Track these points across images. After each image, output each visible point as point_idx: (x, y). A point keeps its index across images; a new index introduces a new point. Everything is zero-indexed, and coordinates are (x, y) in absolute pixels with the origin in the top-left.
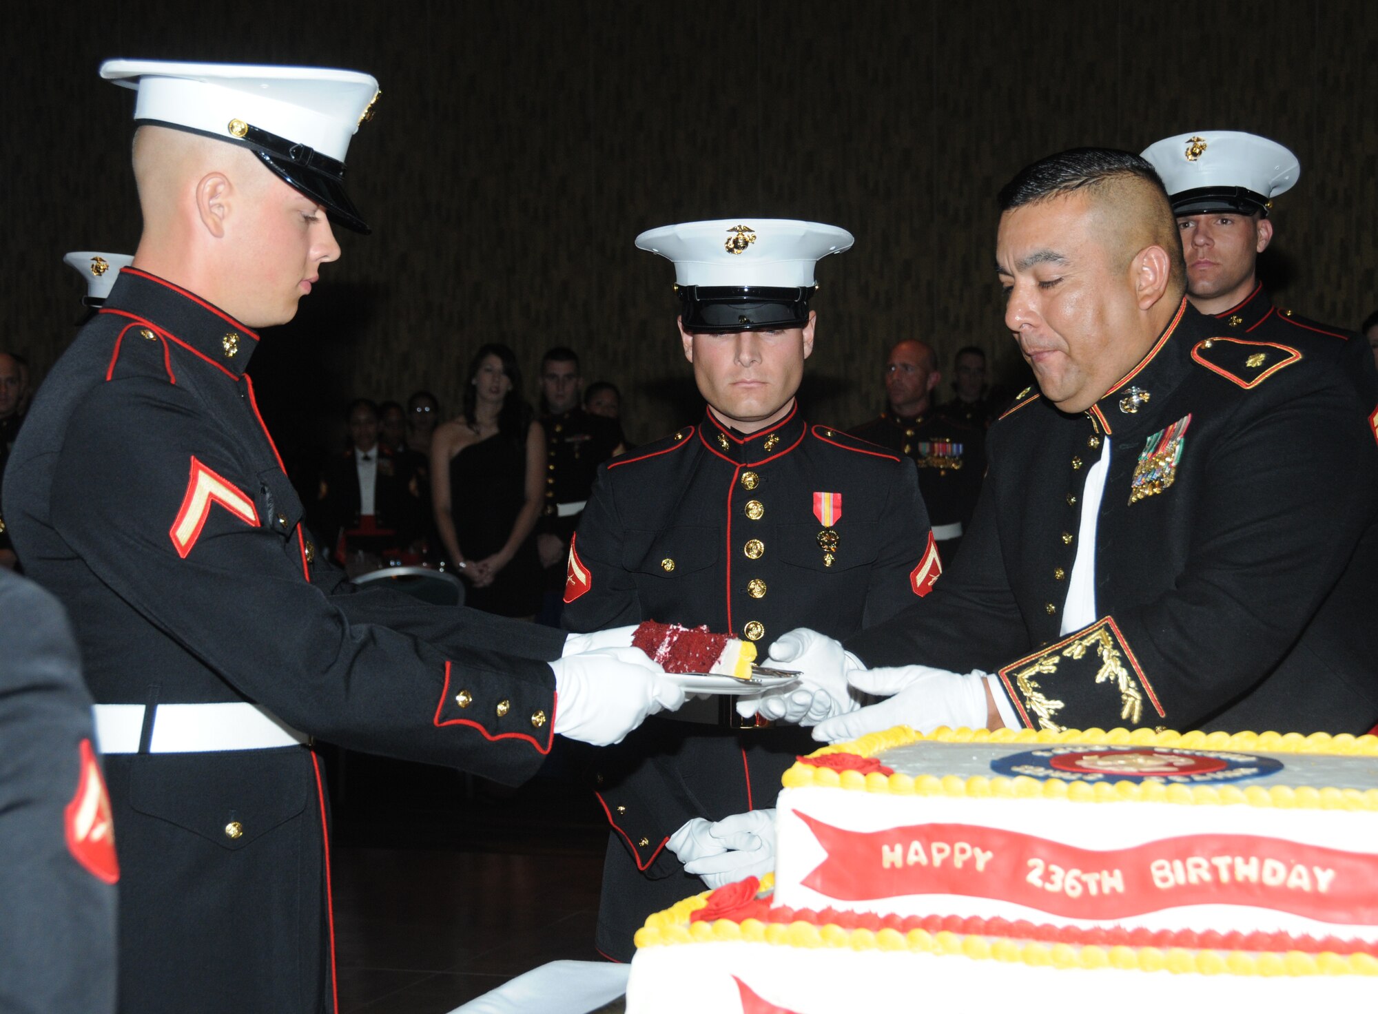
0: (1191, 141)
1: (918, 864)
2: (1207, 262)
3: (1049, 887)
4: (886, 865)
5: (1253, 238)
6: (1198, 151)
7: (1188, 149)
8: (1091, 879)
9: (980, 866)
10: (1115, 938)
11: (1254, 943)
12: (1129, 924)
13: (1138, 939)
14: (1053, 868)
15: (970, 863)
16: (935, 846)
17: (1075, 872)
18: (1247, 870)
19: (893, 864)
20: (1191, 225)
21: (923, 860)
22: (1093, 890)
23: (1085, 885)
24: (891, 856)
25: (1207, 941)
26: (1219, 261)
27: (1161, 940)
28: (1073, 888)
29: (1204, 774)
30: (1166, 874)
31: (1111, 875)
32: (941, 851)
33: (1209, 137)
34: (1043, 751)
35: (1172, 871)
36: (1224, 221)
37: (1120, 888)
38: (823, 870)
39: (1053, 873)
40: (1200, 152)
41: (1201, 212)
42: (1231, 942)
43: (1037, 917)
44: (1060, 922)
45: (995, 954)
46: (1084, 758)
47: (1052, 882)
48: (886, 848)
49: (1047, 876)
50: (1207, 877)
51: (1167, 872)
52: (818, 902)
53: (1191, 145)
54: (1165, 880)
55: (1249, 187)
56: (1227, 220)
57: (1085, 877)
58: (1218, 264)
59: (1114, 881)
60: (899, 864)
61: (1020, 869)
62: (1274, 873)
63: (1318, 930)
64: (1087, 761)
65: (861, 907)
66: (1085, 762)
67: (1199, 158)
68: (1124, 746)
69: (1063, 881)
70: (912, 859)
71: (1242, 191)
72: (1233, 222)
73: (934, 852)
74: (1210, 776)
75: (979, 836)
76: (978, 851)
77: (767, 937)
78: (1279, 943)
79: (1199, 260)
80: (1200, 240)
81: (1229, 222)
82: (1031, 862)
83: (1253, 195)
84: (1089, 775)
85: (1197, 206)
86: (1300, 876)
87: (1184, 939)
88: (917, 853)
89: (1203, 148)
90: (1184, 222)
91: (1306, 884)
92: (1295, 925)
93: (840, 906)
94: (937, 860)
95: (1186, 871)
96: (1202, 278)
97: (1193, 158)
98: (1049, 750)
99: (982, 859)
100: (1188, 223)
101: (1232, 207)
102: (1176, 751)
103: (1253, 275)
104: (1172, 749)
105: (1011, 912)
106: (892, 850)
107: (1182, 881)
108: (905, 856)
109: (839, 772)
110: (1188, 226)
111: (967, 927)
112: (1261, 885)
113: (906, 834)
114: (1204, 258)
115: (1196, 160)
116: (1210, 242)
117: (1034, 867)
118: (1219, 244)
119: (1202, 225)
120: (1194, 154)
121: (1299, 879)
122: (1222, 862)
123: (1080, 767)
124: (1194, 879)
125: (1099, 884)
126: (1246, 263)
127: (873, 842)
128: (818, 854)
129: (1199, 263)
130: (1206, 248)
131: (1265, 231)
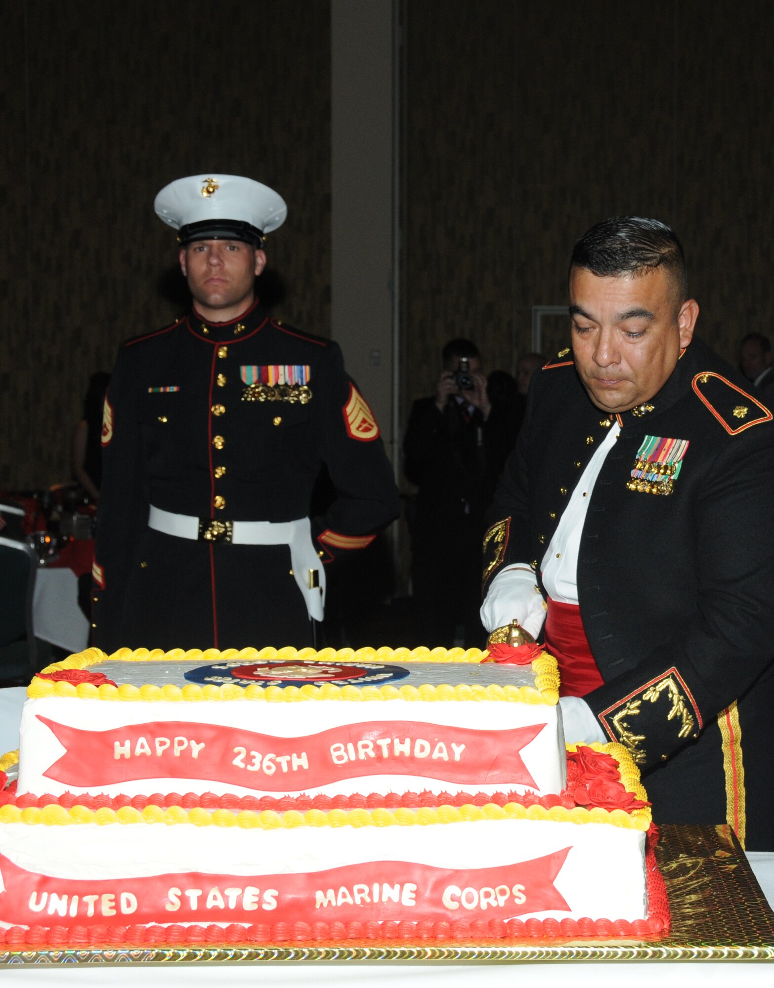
0: (206, 181)
1: (143, 755)
2: (219, 280)
3: (249, 768)
4: (117, 756)
5: (252, 264)
6: (211, 190)
7: (203, 188)
8: (283, 760)
9: (195, 754)
10: (303, 805)
11: (406, 801)
12: (312, 793)
13: (322, 803)
14: (253, 753)
15: (187, 753)
16: (158, 740)
17: (271, 756)
18: (403, 748)
19: (122, 756)
20: (206, 249)
21: (148, 751)
22: (285, 769)
23: (278, 765)
24: (122, 750)
25: (372, 802)
26: (228, 279)
27: (337, 803)
28: (269, 768)
29: (357, 679)
30: (341, 754)
31: (299, 757)
32: (162, 744)
33: (219, 179)
34: (220, 665)
35: (346, 751)
36: (233, 248)
37: (306, 766)
38: (61, 763)
39: (254, 757)
40: (214, 191)
41: (212, 238)
42: (390, 801)
43: (241, 792)
44: (258, 795)
45: (216, 821)
46: (258, 669)
47: (253, 765)
48: (117, 744)
49: (249, 760)
50: (372, 754)
51: (342, 752)
52: (57, 789)
53: (206, 184)
54: (340, 758)
55: (251, 222)
56: (234, 247)
57: (279, 759)
58: (227, 282)
59: (301, 761)
60: (128, 755)
61: (228, 754)
62: (422, 749)
63: (453, 789)
64: (260, 671)
65: (94, 792)
66: (260, 672)
67: (212, 195)
68: (280, 660)
69: (261, 763)
70: (138, 751)
71: (245, 225)
72: (239, 249)
73: (157, 744)
74: (361, 680)
75: (193, 730)
76: (193, 743)
77: (24, 818)
78: (425, 800)
79: (213, 277)
80: (214, 261)
81: (236, 249)
82: (236, 750)
83: (254, 229)
84: (271, 682)
85: (210, 234)
86: (441, 751)
87: (353, 802)
88: (142, 747)
89: (215, 188)
90: (200, 246)
91: (445, 756)
92: (436, 786)
93: (77, 791)
94: (160, 751)
95: (356, 751)
96: (215, 292)
97: (209, 195)
98: (225, 664)
99: (196, 749)
100: (203, 248)
101: (238, 236)
102: (320, 663)
103: (252, 292)
104: (318, 662)
105: (219, 789)
106: (122, 745)
107: (353, 758)
108: (133, 749)
109: (75, 684)
110: (203, 250)
111: (187, 802)
112: (412, 758)
113: (135, 731)
114: (216, 275)
115: (210, 197)
116: (221, 264)
117: (239, 753)
118: (228, 266)
119: (215, 250)
120: (209, 192)
121: (441, 753)
122: (384, 743)
123: (259, 676)
124: (362, 757)
125: (289, 763)
126: (248, 282)
127: (106, 739)
128: (57, 750)
129: (212, 279)
130: (218, 268)
131: (261, 259)
